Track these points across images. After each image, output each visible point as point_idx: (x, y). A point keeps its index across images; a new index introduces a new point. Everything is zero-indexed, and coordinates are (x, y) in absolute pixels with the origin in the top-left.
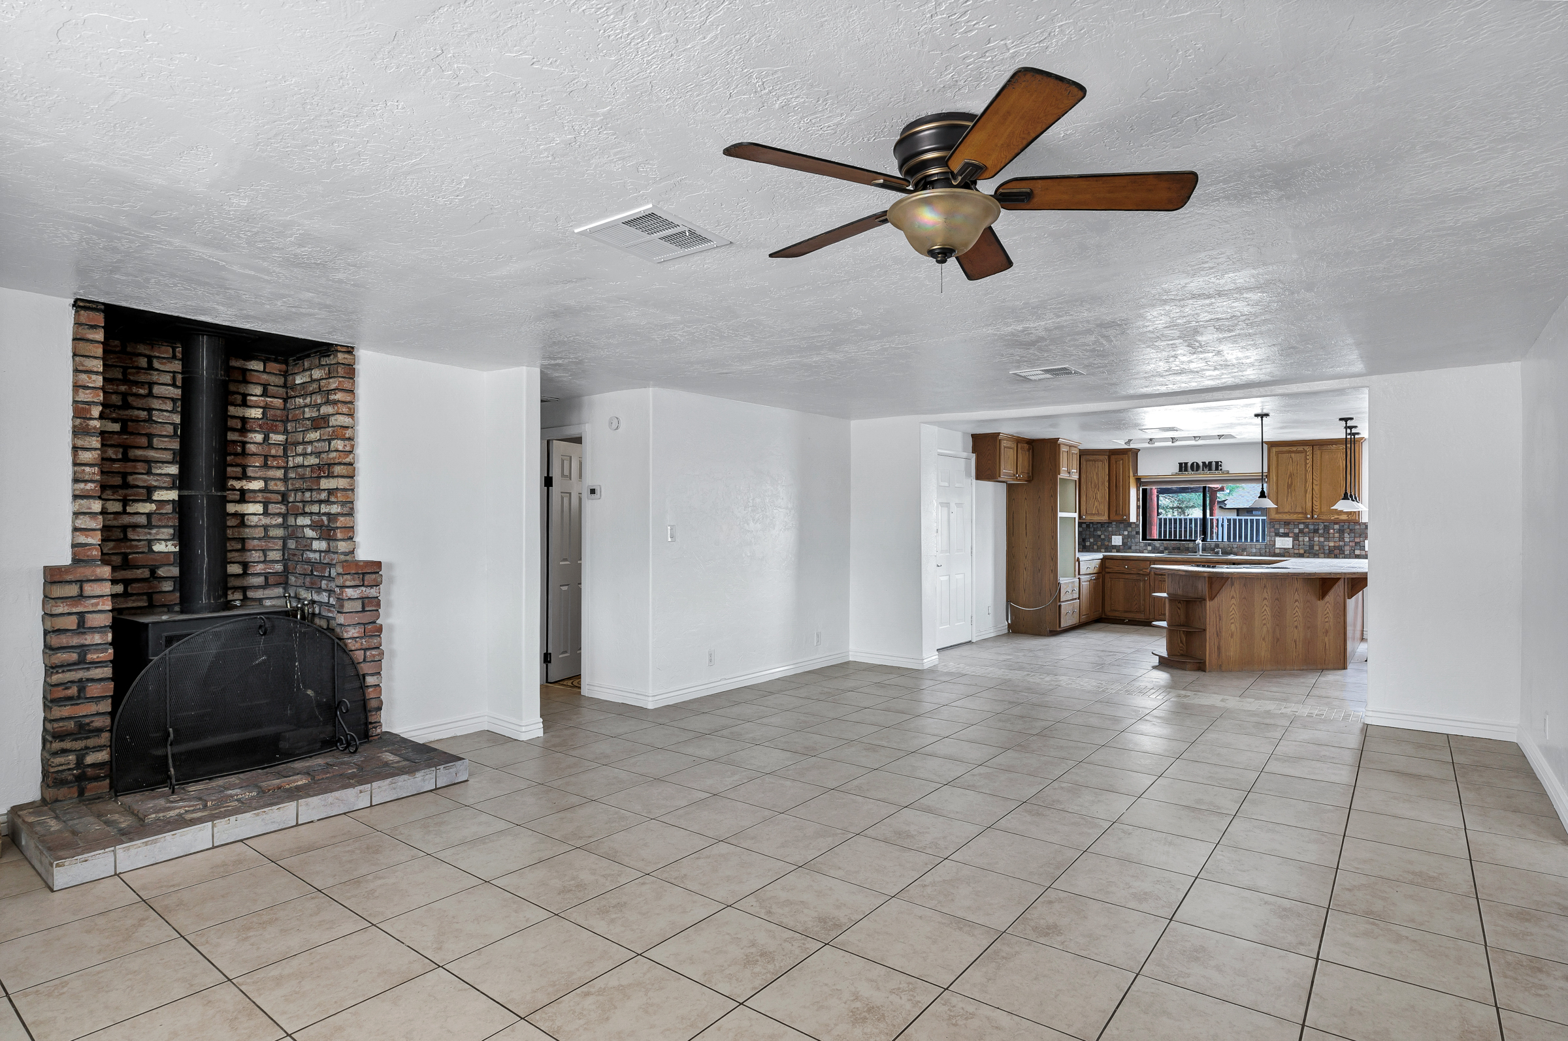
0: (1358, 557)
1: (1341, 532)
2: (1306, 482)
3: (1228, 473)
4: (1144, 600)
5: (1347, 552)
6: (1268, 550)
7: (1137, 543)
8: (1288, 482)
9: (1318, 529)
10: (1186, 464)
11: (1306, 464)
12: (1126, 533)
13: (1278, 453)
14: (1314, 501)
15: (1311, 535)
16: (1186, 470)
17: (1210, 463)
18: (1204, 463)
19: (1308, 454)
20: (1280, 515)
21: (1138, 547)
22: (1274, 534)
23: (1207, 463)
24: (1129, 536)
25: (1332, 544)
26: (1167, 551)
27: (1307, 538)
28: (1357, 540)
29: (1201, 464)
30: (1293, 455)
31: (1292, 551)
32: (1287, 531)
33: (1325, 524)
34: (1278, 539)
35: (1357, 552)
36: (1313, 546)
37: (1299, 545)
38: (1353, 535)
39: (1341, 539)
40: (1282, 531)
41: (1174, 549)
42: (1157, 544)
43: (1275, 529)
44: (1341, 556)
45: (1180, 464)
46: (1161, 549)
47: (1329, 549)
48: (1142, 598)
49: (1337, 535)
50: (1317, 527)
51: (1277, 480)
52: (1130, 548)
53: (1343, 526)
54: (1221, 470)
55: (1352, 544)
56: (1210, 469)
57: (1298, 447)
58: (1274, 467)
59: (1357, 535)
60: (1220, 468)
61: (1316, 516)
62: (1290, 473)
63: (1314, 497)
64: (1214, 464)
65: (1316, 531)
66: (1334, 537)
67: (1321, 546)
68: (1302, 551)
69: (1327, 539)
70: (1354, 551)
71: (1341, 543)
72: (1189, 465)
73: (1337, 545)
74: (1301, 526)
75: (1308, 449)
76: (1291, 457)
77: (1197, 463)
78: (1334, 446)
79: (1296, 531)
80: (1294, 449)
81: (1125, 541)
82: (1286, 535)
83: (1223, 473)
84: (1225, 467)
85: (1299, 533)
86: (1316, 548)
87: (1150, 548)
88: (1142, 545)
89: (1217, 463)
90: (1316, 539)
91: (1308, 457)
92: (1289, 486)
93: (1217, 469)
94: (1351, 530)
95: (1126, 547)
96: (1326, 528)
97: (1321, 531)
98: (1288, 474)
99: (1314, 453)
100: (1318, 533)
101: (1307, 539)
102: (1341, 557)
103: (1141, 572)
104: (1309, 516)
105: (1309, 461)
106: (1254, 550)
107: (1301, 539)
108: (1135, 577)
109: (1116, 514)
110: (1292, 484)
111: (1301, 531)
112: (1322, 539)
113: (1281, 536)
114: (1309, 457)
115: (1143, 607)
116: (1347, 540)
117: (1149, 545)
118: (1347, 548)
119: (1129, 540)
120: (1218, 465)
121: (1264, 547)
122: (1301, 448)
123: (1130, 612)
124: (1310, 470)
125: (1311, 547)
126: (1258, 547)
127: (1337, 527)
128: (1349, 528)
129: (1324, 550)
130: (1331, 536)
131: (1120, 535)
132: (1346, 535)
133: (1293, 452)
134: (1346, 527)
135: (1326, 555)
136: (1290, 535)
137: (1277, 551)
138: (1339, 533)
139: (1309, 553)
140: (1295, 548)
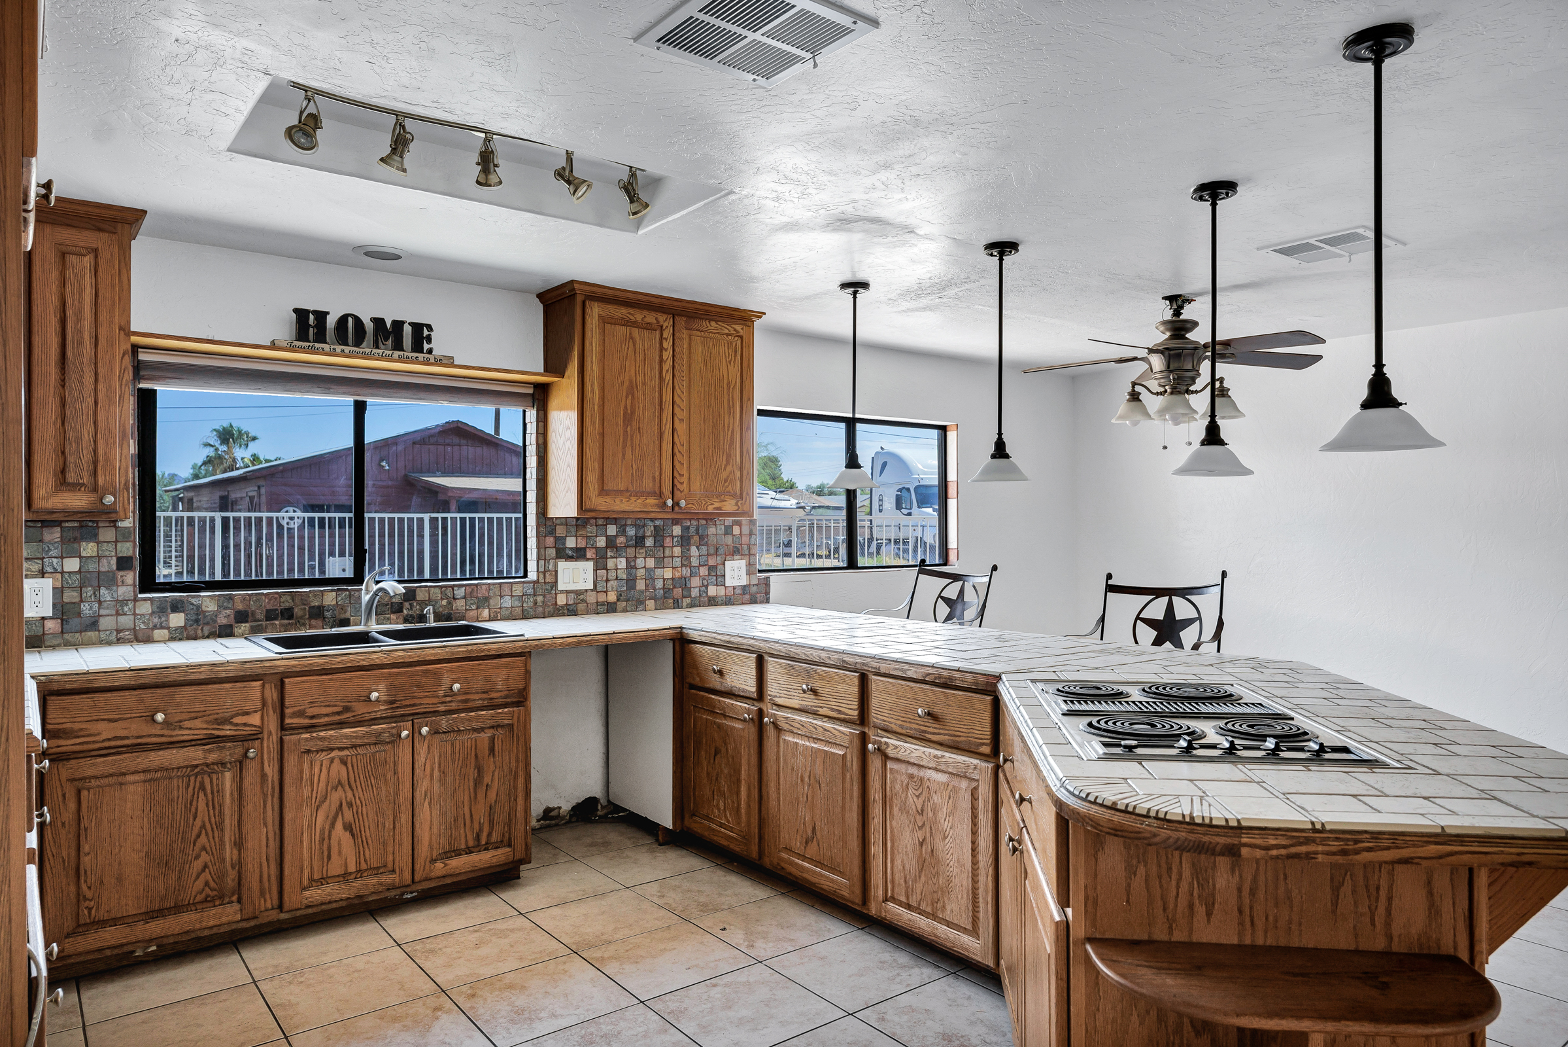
0: (712, 602)
1: (685, 541)
2: (661, 410)
3: (453, 366)
4: (239, 844)
5: (695, 593)
6: (540, 599)
7: (124, 602)
8: (626, 407)
9: (643, 538)
10: (321, 316)
11: (661, 361)
12: (72, 565)
13: (604, 320)
14: (676, 463)
15: (631, 552)
16: (321, 337)
17: (398, 325)
18: (379, 322)
19: (665, 335)
20: (608, 499)
21: (126, 621)
22: (552, 552)
23: (389, 325)
24: (84, 578)
25: (668, 574)
26: (245, 627)
27: (624, 561)
28: (712, 562)
29: (369, 326)
30: (636, 332)
31: (592, 598)
32: (582, 544)
33: (658, 523)
34: (562, 565)
35: (712, 591)
36: (635, 580)
37: (607, 580)
38: (704, 548)
39: (686, 558)
40: (571, 543)
41: (270, 615)
42: (207, 601)
43: (557, 539)
44: (687, 601)
45: (301, 315)
46: (222, 620)
47: (664, 588)
48: (228, 836)
49: (677, 551)
50: (640, 533)
51: (603, 398)
52: (93, 625)
53: (688, 528)
54: (430, 351)
55: (703, 571)
56: (398, 346)
57: (646, 313)
58: (595, 358)
59: (712, 551)
60: (426, 346)
61: (683, 503)
62: (631, 381)
63: (676, 450)
64: (407, 329)
65: (639, 541)
66: (672, 557)
67: (650, 579)
68: (612, 597)
69: (660, 562)
70: (707, 587)
71: (686, 572)
72: (331, 321)
73: (678, 575)
74: (612, 530)
75: (666, 321)
76: (631, 338)
77: (357, 320)
78: (713, 323)
79: (601, 542)
80: (638, 316)
81: (70, 596)
82: (579, 554)
83: (439, 362)
84: (440, 344)
85: (607, 547)
86: (641, 585)
87: (177, 620)
88: (145, 608)
89: (418, 328)
90: (640, 562)
91: (665, 345)
92: (629, 418)
93: (417, 347)
94: (701, 538)
95: (75, 622)
96: (659, 534)
97: (649, 542)
98: (626, 384)
99: (677, 334)
100: (643, 546)
101: (622, 563)
102: (684, 604)
103: (227, 730)
104: (670, 502)
105: (667, 355)
106: (508, 602)
107: (611, 563)
108: (196, 755)
109: (63, 482)
110: (633, 412)
111: (611, 543)
112: (651, 563)
113: (569, 558)
114: (667, 344)
115: (232, 875)
116: (695, 562)
117: (176, 607)
118: (695, 582)
119: (88, 592)
120: (421, 334)
121: (531, 591)
122: (651, 318)
123: (178, 909)
124: (668, 377)
125: (631, 582)
126: (518, 590)
127: (677, 530)
128: (697, 533)
129: (655, 589)
130: (667, 553)
131: (42, 574)
132: (694, 550)
133: (634, 324)
134: (692, 530)
135: (659, 603)
136: (589, 555)
137: (562, 600)
138: (682, 546)
139: (627, 600)
140: (599, 588)
